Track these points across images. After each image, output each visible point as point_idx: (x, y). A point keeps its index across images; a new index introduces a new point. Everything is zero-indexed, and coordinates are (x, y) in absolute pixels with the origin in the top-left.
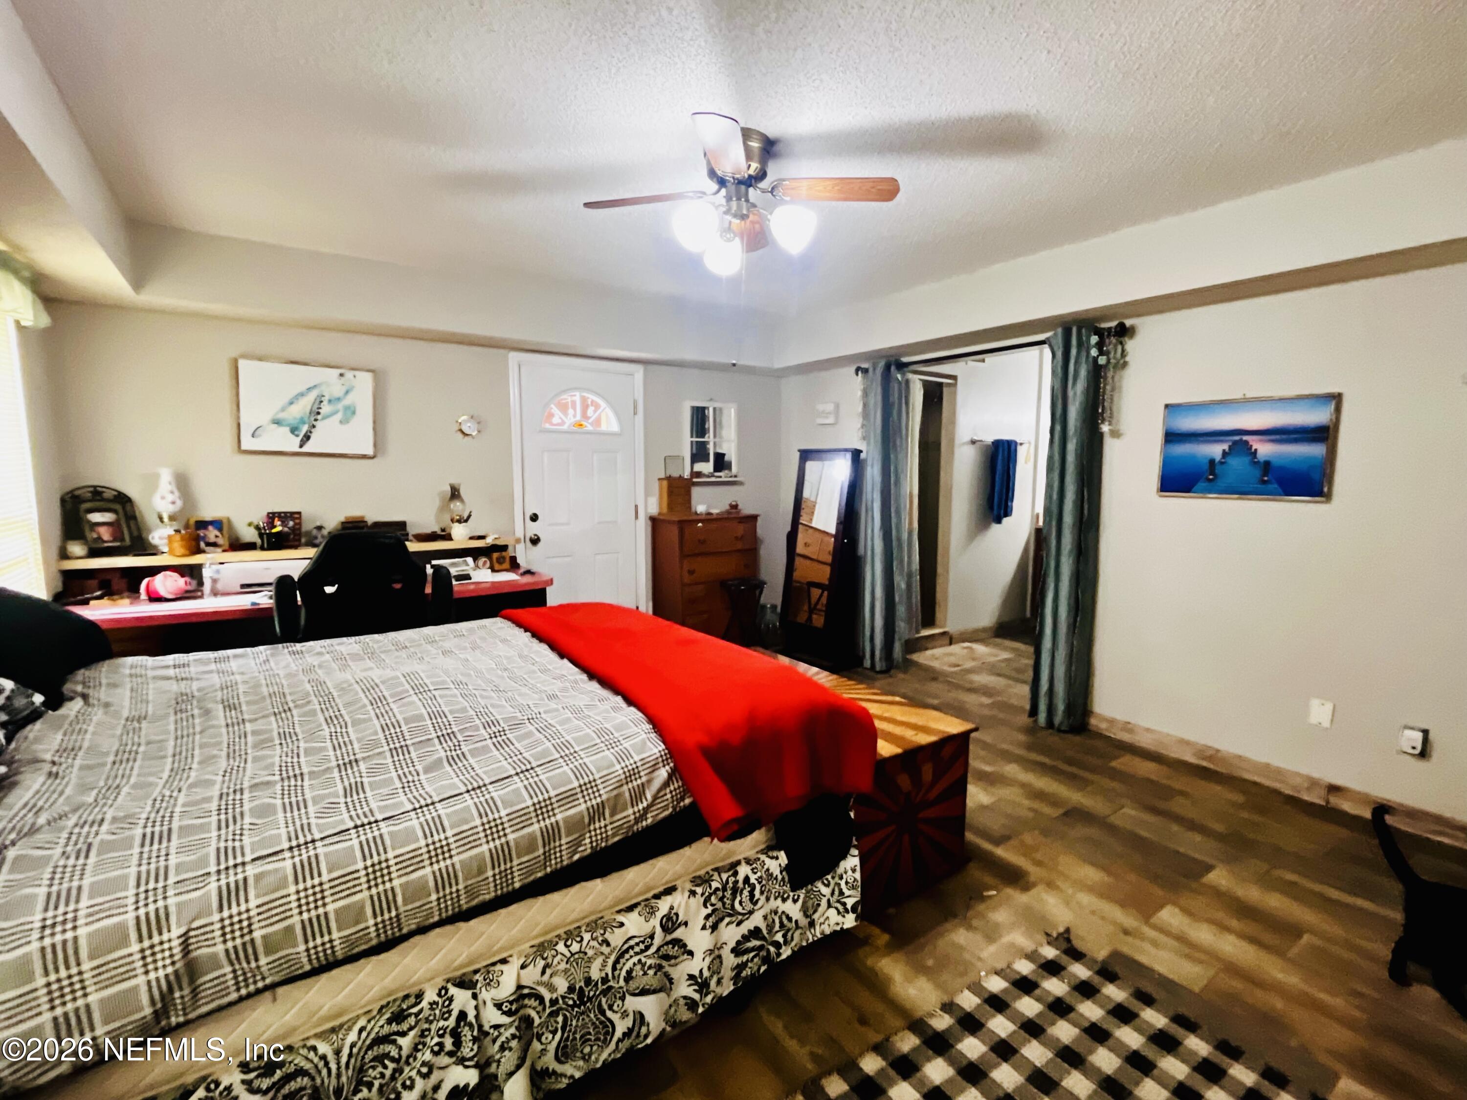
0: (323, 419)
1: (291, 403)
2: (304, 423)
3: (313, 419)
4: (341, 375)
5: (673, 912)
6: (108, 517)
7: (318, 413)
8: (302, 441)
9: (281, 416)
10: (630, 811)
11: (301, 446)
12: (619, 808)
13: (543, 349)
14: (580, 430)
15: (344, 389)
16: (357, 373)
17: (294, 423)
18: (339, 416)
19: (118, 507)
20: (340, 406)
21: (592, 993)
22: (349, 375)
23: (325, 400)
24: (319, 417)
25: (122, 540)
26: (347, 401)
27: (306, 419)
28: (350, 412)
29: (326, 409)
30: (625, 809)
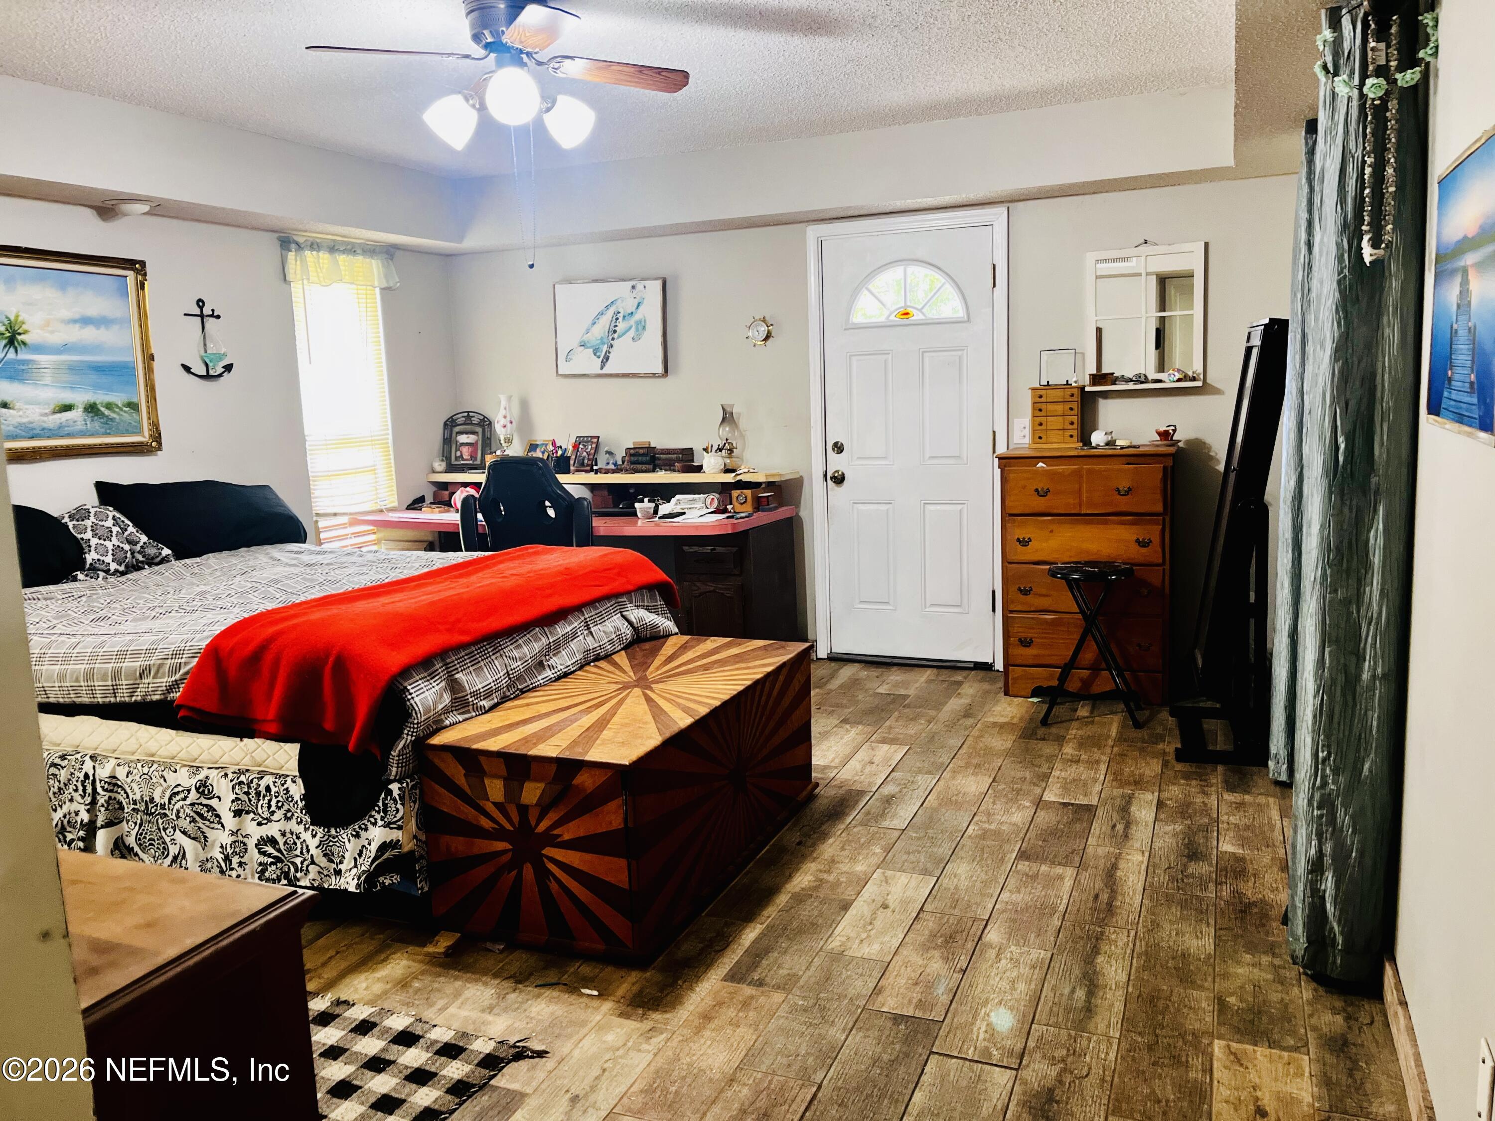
0: (619, 337)
1: (594, 323)
2: (604, 343)
3: (610, 338)
4: (633, 287)
5: (209, 782)
6: (471, 439)
7: (615, 332)
8: (602, 361)
9: (586, 338)
10: (165, 680)
11: (602, 368)
12: (159, 675)
13: (850, 213)
14: (906, 322)
15: (636, 302)
16: (647, 283)
17: (596, 342)
18: (632, 333)
19: (479, 430)
20: (632, 321)
21: (153, 810)
22: (640, 286)
23: (620, 316)
24: (616, 336)
25: (476, 459)
26: (638, 316)
27: (605, 340)
28: (641, 326)
29: (621, 326)
30: (163, 677)
